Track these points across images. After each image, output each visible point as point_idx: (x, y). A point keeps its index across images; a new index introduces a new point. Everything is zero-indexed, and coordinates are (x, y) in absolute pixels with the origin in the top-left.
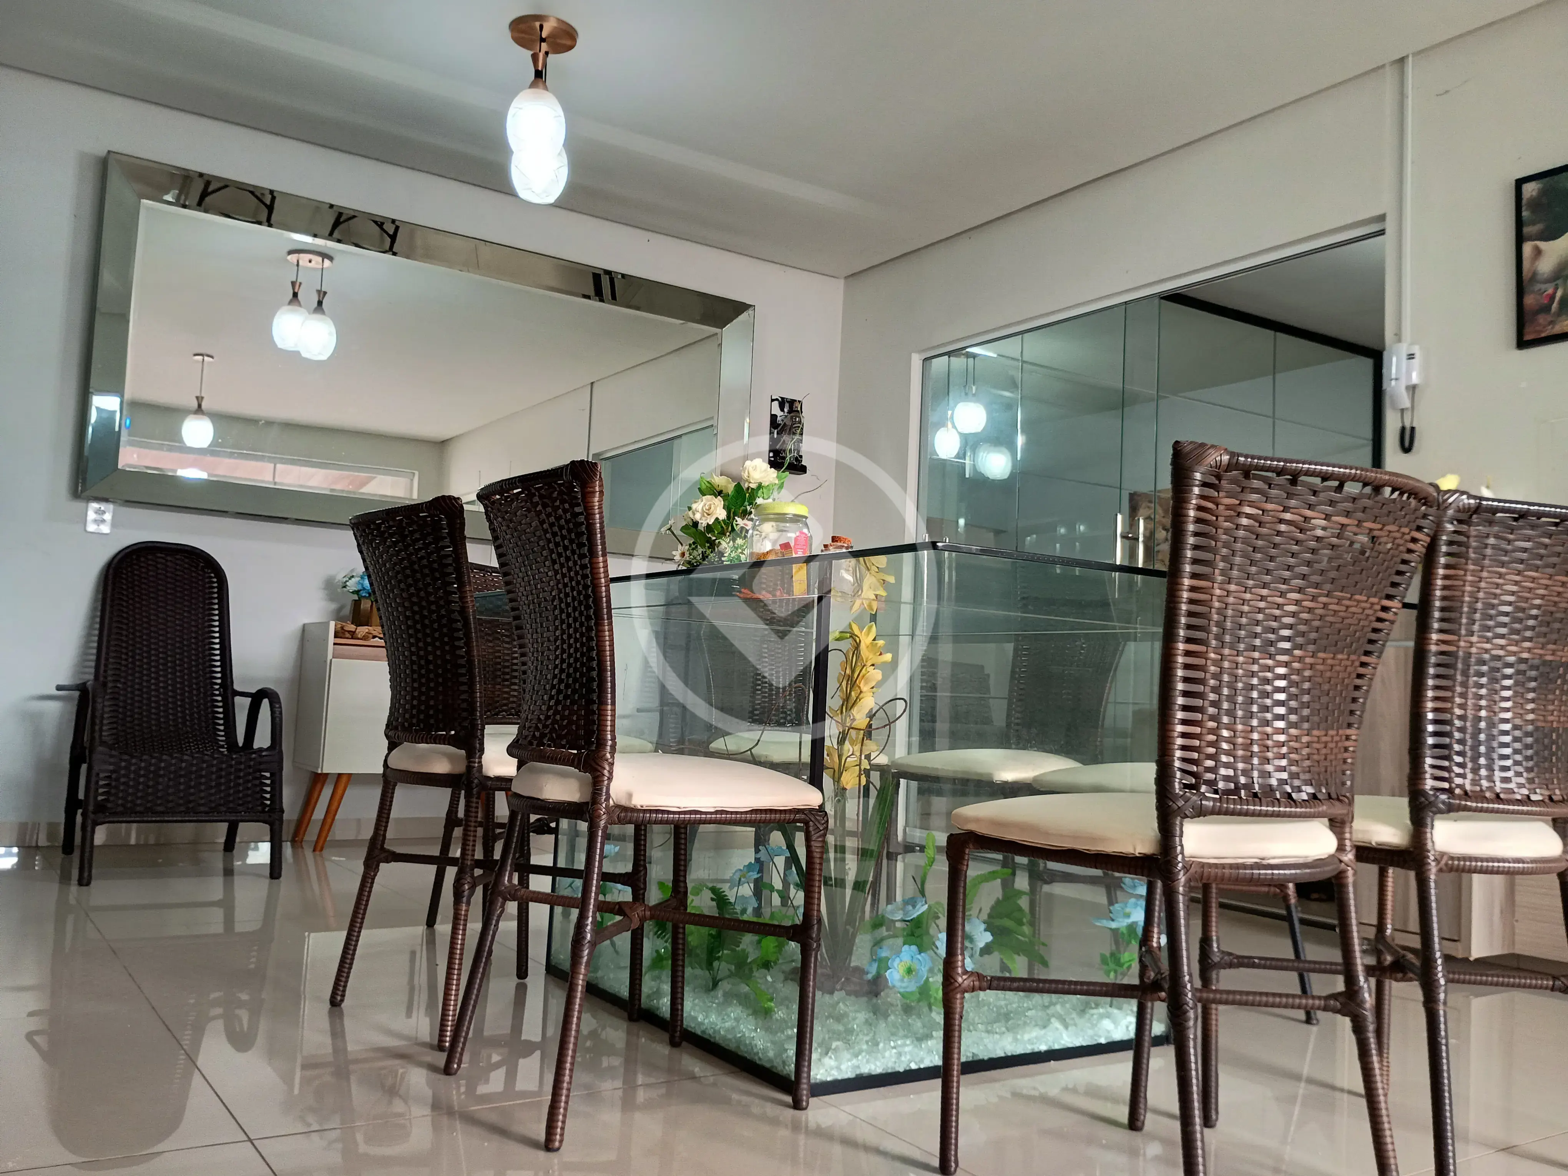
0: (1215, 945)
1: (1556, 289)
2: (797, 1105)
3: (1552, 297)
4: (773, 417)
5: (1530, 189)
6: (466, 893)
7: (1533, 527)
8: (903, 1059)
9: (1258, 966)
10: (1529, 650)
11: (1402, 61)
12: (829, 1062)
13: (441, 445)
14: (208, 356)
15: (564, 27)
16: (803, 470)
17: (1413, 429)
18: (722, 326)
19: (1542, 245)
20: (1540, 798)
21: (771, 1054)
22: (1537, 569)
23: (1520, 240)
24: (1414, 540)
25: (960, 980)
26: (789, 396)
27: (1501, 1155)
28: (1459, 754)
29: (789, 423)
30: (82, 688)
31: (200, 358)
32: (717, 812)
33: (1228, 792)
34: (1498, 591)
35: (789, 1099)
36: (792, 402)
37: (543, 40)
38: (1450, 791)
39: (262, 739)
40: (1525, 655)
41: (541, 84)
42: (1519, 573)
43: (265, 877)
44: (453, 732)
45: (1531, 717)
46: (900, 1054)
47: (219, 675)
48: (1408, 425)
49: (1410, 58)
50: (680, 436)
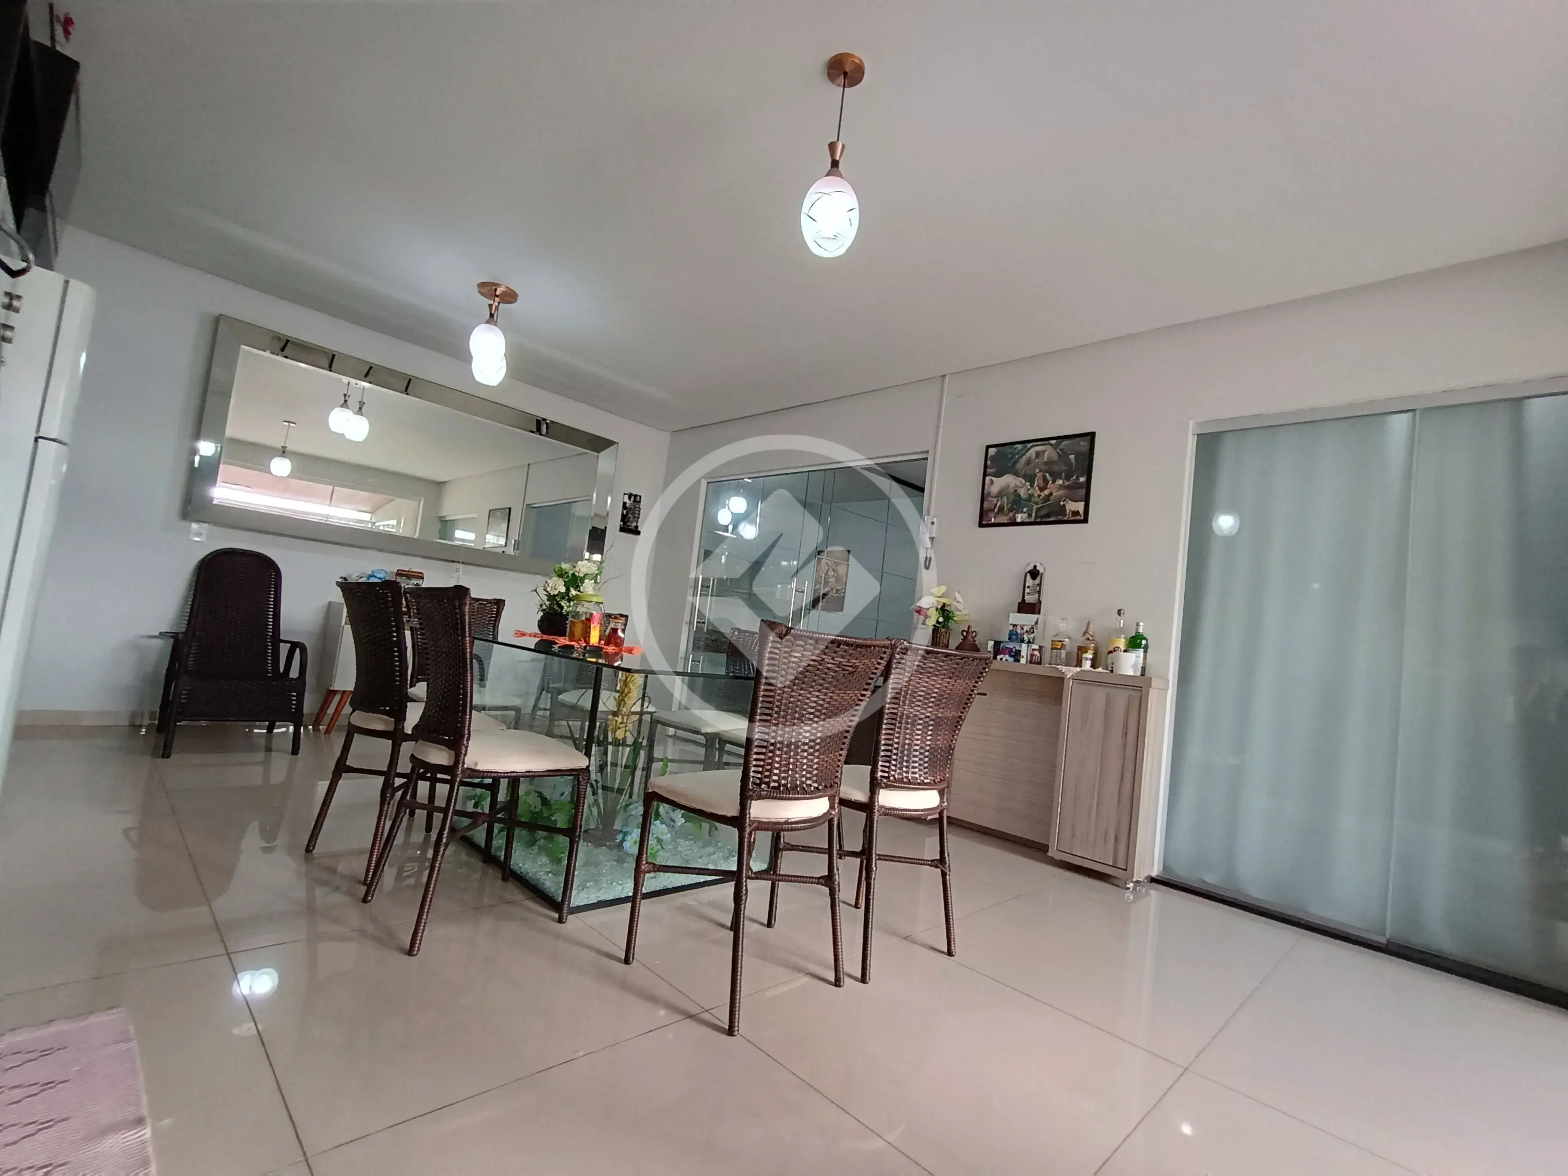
0: (782, 839)
1: (998, 501)
2: (560, 920)
3: (996, 505)
4: (625, 503)
5: (992, 451)
6: (388, 799)
7: (936, 658)
8: (625, 891)
9: (801, 850)
10: (930, 712)
11: (944, 376)
12: (583, 895)
13: (441, 484)
14: (293, 423)
15: (509, 291)
16: (638, 533)
17: (930, 558)
18: (599, 452)
19: (994, 479)
20: (928, 781)
21: (552, 890)
22: (936, 676)
23: (985, 475)
24: (879, 664)
25: (643, 867)
26: (634, 493)
27: (903, 941)
28: (894, 760)
29: (633, 508)
30: (174, 636)
31: (287, 424)
32: (527, 772)
33: (774, 788)
34: (918, 686)
35: (556, 915)
36: (636, 496)
37: (497, 296)
38: (888, 778)
39: (294, 673)
40: (929, 714)
41: (493, 323)
42: (928, 678)
43: (289, 753)
44: (388, 708)
45: (928, 743)
46: (623, 888)
47: (271, 627)
48: (928, 556)
49: (947, 376)
50: (576, 502)
